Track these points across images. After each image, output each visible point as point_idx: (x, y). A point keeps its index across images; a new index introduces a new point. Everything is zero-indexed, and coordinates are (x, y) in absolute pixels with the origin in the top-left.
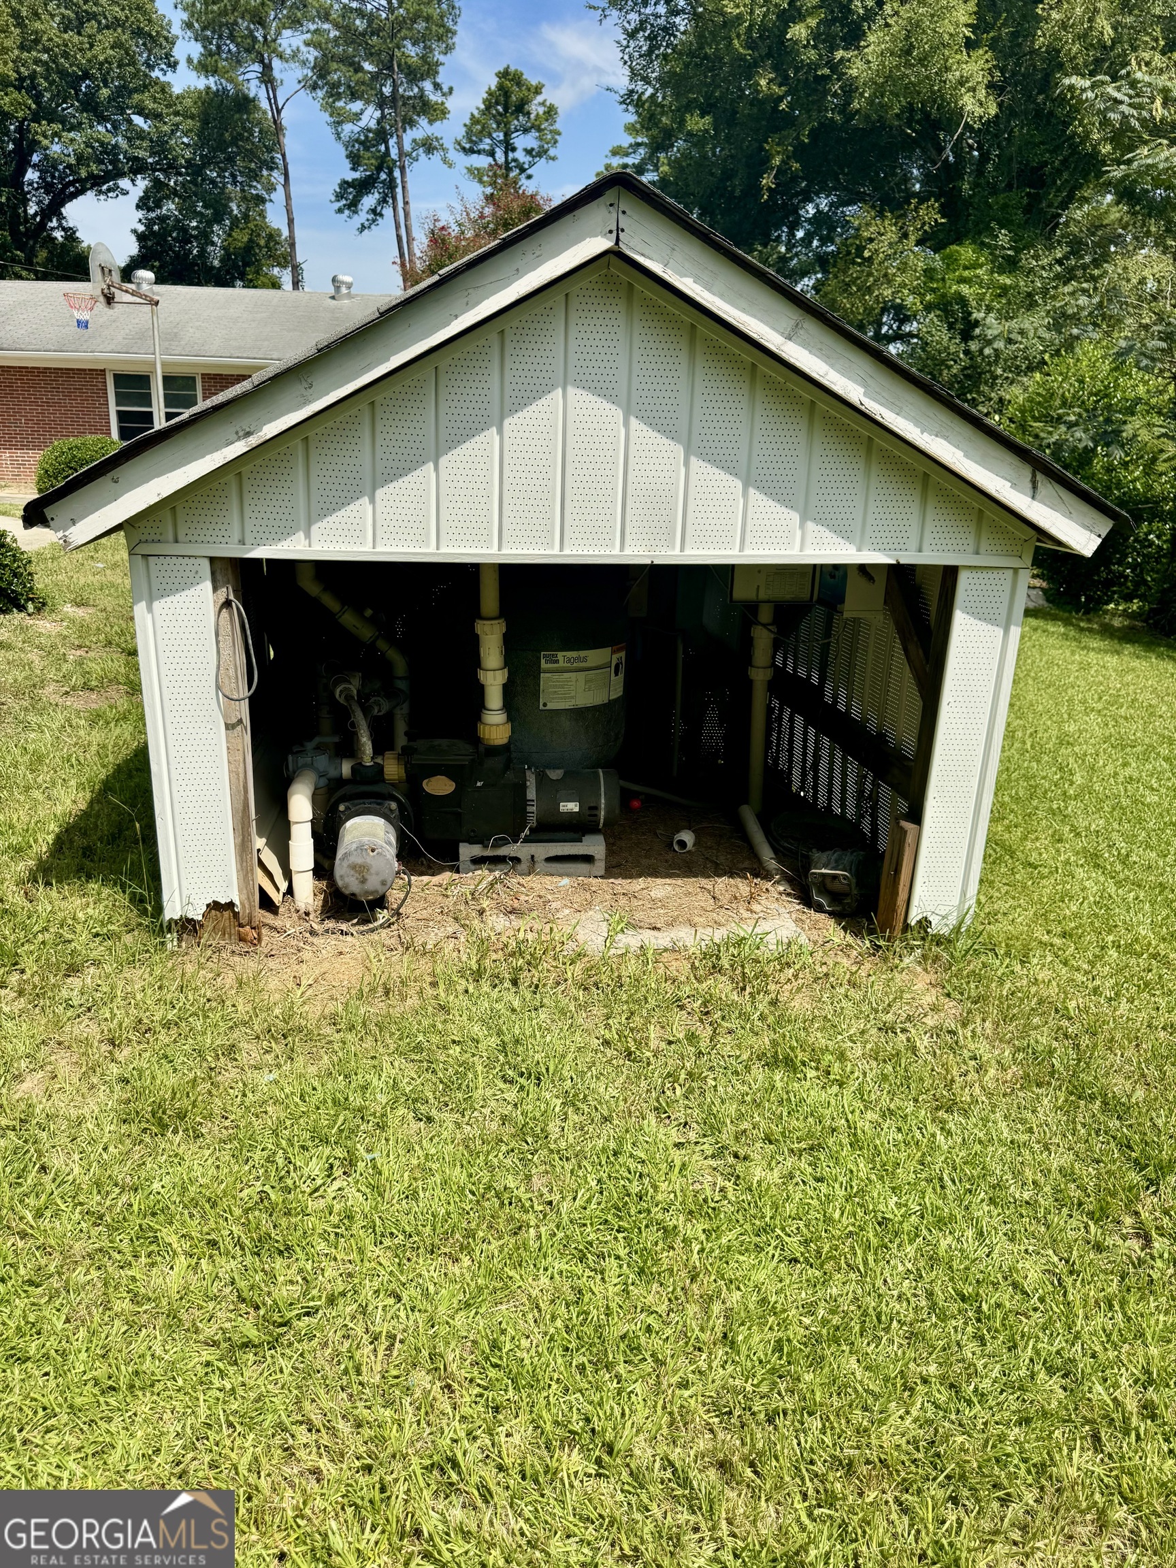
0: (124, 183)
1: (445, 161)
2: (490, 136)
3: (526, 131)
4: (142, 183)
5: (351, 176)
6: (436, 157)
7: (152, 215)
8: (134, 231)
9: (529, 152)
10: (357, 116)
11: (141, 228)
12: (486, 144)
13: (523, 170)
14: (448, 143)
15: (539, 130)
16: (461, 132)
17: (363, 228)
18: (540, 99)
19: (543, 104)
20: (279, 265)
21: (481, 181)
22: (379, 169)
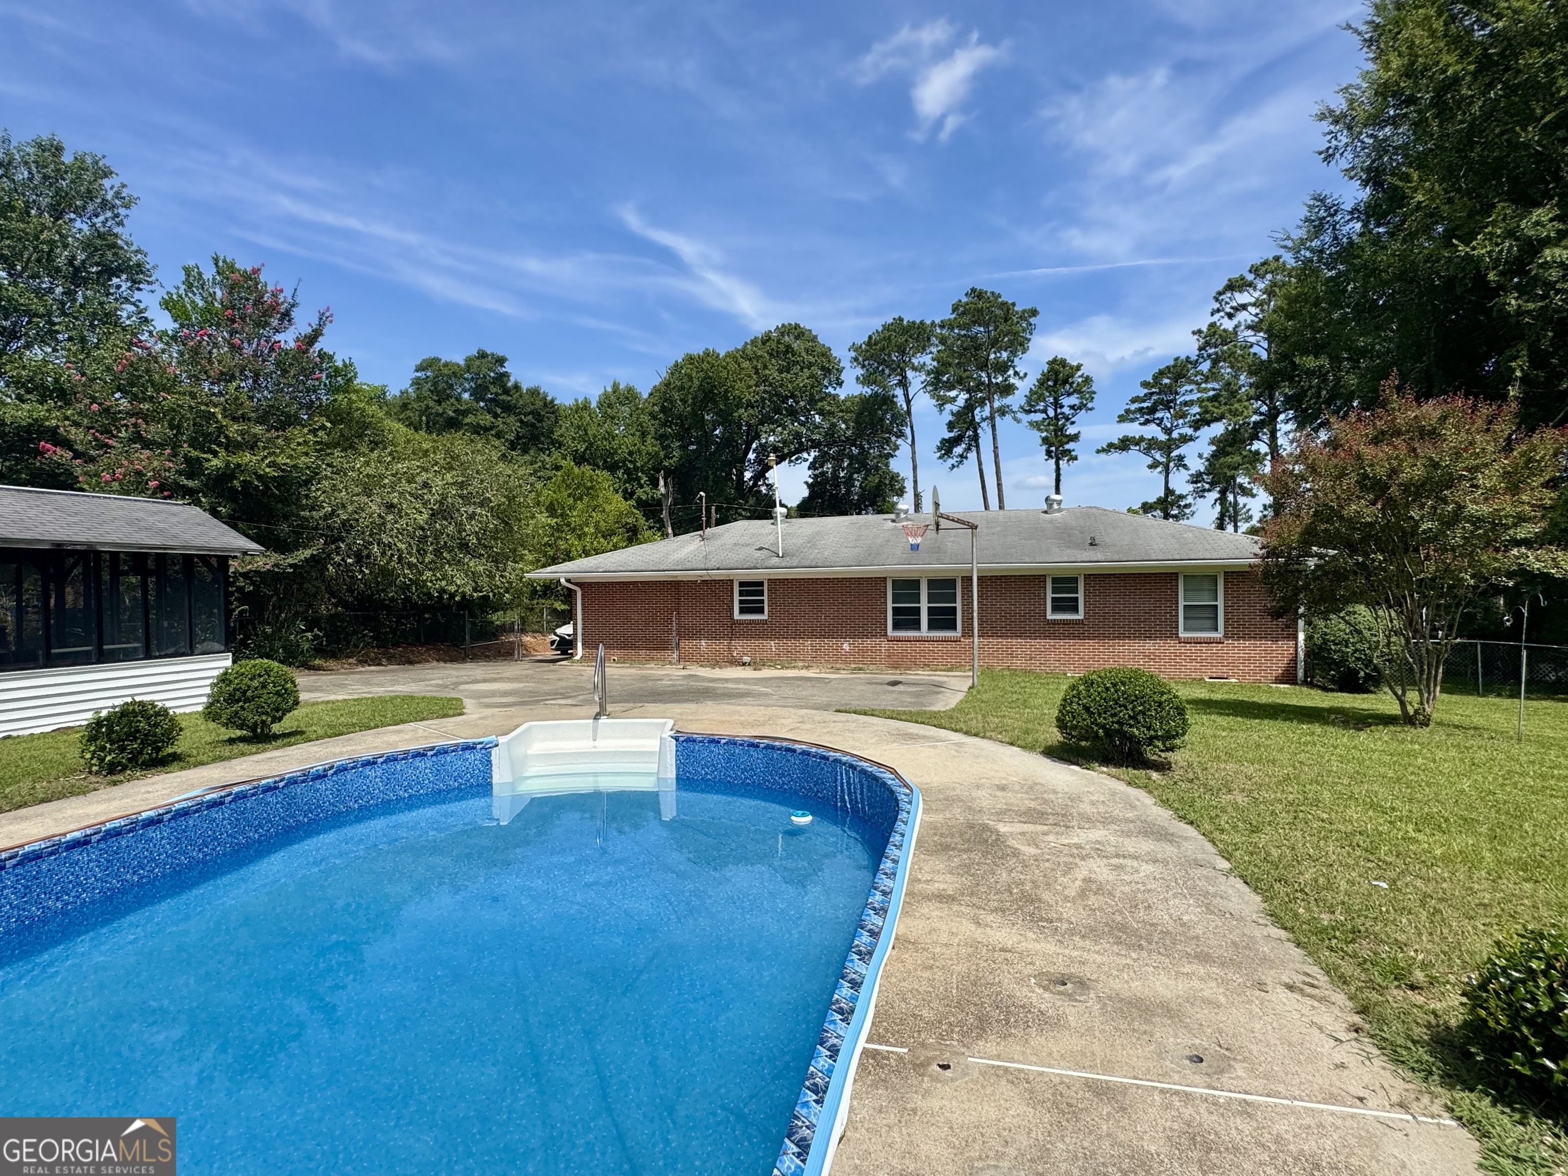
0: (805, 455)
1: (1015, 419)
2: (1044, 400)
3: (1069, 395)
4: (814, 454)
5: (948, 435)
6: (1008, 417)
7: (817, 472)
8: (806, 483)
9: (1072, 407)
10: (954, 399)
11: (810, 481)
12: (1041, 406)
13: (1067, 419)
14: (1015, 408)
15: (1080, 392)
16: (1023, 401)
17: (953, 466)
18: (1079, 373)
19: (1082, 376)
20: (897, 495)
21: (1039, 429)
22: (968, 429)
